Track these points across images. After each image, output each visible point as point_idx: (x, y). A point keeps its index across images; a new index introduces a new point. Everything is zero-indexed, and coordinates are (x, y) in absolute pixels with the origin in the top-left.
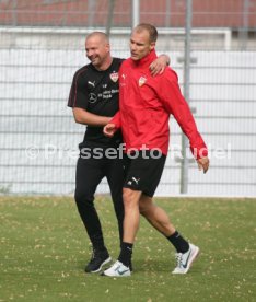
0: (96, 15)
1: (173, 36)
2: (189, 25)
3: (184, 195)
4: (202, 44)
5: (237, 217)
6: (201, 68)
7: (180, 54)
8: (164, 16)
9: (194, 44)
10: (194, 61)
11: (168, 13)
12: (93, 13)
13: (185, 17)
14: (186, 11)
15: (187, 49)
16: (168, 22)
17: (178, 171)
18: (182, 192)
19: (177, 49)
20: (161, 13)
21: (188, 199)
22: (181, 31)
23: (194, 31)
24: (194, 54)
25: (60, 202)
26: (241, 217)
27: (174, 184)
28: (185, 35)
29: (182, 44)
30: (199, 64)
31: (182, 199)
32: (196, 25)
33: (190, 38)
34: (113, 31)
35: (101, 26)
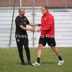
0: (11, 4)
1: (30, 9)
2: (34, 6)
3: (34, 47)
4: (37, 10)
5: (47, 52)
6: (37, 16)
7: (32, 13)
8: (28, 4)
9: (35, 11)
10: (35, 15)
11: (29, 3)
12: (10, 4)
13: (33, 4)
14: (33, 3)
15: (34, 12)
16: (29, 5)
17: (32, 41)
18: (33, 46)
19: (31, 12)
20: (27, 3)
21: (35, 48)
22: (32, 7)
23: (35, 7)
24: (35, 13)
25: (3, 49)
26: (48, 52)
27: (31, 44)
28: (33, 8)
29: (32, 11)
30: (36, 15)
31: (33, 48)
32: (36, 6)
33: (34, 9)
34: (15, 8)
35: (12, 7)
